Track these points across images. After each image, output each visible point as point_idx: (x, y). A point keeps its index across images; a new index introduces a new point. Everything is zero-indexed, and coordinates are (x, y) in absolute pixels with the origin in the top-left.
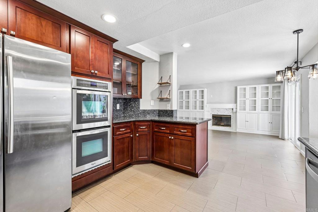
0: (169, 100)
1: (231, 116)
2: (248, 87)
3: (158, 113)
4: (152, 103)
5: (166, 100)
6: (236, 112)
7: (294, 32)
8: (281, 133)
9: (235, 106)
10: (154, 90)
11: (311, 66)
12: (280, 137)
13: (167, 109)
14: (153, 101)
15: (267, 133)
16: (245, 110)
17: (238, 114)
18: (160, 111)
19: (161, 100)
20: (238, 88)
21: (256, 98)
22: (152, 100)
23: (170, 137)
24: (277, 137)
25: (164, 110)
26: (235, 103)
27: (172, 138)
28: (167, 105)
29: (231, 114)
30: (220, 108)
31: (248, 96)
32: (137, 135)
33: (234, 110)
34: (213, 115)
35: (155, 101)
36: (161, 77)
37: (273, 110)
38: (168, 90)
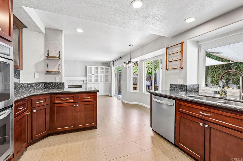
0: (58, 74)
1: (82, 86)
2: (93, 67)
3: (45, 86)
4: (37, 75)
5: (54, 73)
6: (86, 83)
7: (130, 45)
8: (110, 93)
9: (86, 79)
10: (38, 62)
11: (136, 62)
12: (110, 96)
13: (56, 82)
14: (38, 74)
15: (103, 94)
16: (92, 82)
17: (88, 84)
18: (45, 84)
19: (48, 72)
20: (88, 67)
21: (97, 74)
22: (37, 72)
23: (75, 105)
24: (108, 96)
25: (53, 83)
26: (86, 77)
27: (77, 105)
28: (56, 78)
29: (83, 85)
30: (74, 81)
31: (93, 72)
32: (35, 111)
33: (85, 82)
34: (68, 86)
35: (40, 73)
36: (47, 50)
37: (106, 81)
38: (57, 64)
